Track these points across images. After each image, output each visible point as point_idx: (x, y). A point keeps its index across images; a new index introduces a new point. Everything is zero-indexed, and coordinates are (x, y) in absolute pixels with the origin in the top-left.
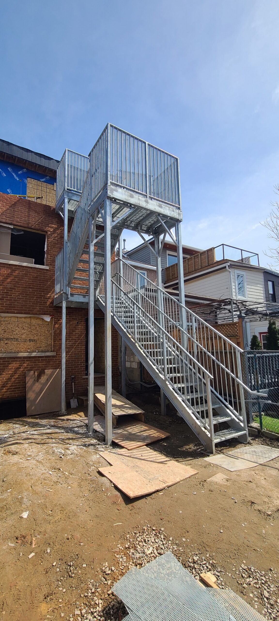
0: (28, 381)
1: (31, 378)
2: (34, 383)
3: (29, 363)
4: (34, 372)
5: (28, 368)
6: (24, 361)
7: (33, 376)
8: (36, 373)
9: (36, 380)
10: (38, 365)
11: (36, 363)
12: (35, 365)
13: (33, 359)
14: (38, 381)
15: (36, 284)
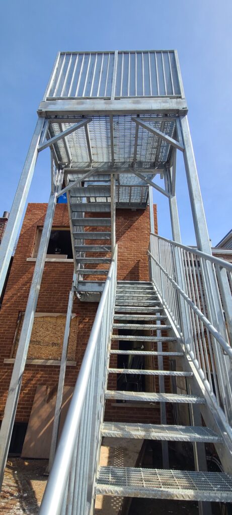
0: (37, 400)
1: (41, 396)
2: (42, 405)
3: (43, 374)
4: (47, 388)
5: (41, 380)
6: (38, 370)
7: (45, 393)
8: (49, 390)
9: (46, 400)
10: (53, 378)
11: (51, 374)
12: (49, 377)
13: (49, 369)
14: (48, 401)
15: (62, 279)
